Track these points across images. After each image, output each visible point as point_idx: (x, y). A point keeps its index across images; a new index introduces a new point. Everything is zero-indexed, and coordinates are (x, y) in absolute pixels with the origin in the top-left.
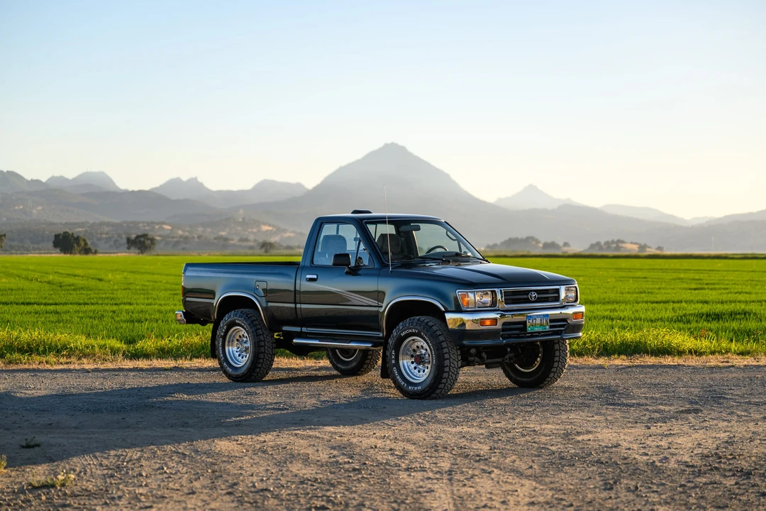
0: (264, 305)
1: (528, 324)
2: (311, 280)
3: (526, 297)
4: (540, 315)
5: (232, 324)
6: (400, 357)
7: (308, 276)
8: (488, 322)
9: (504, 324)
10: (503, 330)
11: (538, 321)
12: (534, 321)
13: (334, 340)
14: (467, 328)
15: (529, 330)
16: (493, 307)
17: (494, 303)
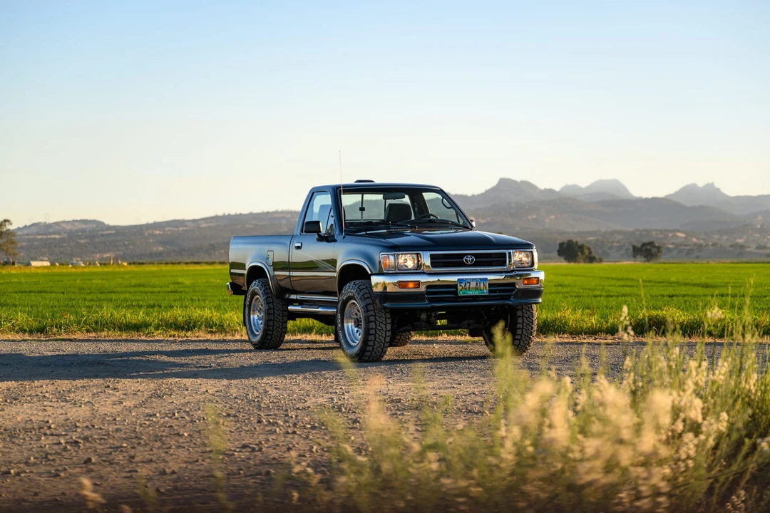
0: (272, 274)
1: (459, 288)
2: (298, 248)
3: (461, 260)
4: (475, 279)
5: (254, 294)
6: (345, 321)
7: (297, 245)
8: (411, 285)
9: (428, 287)
10: (428, 293)
11: (473, 285)
12: (468, 285)
13: (310, 306)
14: (388, 291)
15: (461, 293)
16: (418, 270)
17: (419, 266)
